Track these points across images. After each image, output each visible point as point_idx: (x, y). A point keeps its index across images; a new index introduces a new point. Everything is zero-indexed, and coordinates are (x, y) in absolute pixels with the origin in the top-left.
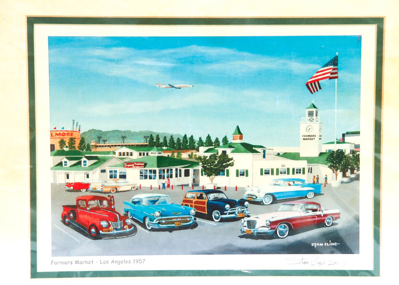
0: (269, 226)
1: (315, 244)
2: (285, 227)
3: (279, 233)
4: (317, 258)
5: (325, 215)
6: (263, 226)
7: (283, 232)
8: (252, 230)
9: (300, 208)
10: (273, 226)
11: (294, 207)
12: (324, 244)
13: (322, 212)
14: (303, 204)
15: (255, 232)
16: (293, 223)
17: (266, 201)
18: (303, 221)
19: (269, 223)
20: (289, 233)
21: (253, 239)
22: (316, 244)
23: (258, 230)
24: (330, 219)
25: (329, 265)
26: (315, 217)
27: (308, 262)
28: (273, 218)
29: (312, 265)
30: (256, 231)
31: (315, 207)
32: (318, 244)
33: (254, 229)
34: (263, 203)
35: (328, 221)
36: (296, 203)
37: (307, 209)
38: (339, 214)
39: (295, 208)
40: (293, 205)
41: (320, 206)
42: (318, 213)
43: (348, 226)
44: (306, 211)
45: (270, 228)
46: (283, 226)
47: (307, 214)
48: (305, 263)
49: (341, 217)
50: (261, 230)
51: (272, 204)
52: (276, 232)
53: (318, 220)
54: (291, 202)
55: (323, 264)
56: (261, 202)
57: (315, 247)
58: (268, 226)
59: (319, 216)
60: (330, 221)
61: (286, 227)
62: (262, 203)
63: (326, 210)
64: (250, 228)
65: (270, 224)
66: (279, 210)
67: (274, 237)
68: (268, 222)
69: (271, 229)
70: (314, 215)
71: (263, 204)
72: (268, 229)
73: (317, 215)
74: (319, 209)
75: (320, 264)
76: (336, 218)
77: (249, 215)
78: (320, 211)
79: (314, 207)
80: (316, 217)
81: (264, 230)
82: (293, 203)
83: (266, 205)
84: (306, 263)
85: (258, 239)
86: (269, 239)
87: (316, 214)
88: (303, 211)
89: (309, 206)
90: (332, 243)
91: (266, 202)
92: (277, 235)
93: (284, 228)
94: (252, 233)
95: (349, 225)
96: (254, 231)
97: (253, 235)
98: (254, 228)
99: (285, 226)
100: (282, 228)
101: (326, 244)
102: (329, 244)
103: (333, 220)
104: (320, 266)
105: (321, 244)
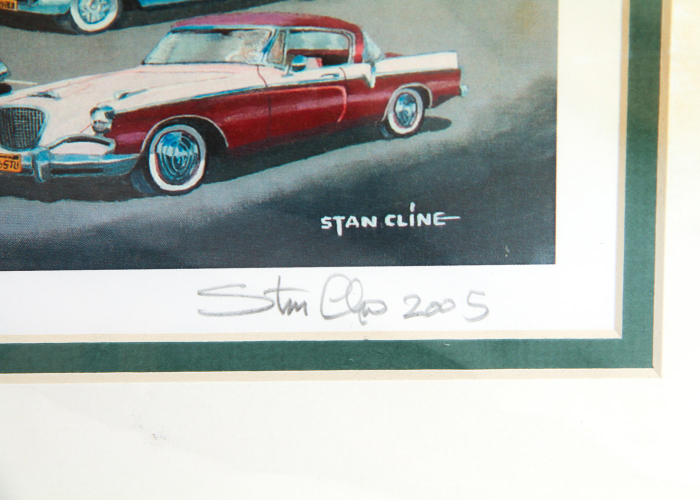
0: (107, 133)
1: (339, 219)
2: (187, 141)
3: (160, 168)
4: (351, 284)
5: (388, 83)
6: (76, 133)
7: (179, 167)
8: (24, 154)
9: (260, 47)
10: (125, 138)
11: (228, 41)
12: (381, 220)
13: (373, 65)
14: (272, 28)
15: (41, 164)
16: (229, 119)
17: (86, 14)
18: (277, 110)
19: (104, 119)
20: (206, 168)
21: (31, 198)
22: (344, 222)
23: (52, 157)
24: (411, 100)
25: (406, 316)
26: (338, 93)
27: (305, 304)
28: (124, 96)
29: (327, 318)
30: (45, 158)
31: (334, 42)
32: (353, 221)
33: (36, 151)
34: (74, 25)
35: (400, 108)
36: (242, 21)
37: (295, 53)
38: (455, 74)
39: (234, 48)
40: (226, 33)
41: (360, 39)
42: (351, 71)
43: (500, 136)
44: (289, 60)
45: (113, 146)
46: (179, 137)
47: (297, 78)
48: (291, 308)
49: (464, 88)
50: (70, 157)
51: (115, 26)
52: (144, 162)
53: (350, 105)
54: (211, 16)
55: (378, 312)
56: (59, 17)
57: (340, 232)
58: (101, 137)
59: (356, 86)
60: (410, 109)
61: (193, 140)
62: (66, 24)
63: (389, 55)
64: (15, 148)
65: (114, 125)
66: (157, 55)
67: (137, 186)
68: (101, 116)
69: (119, 150)
70: (330, 79)
71: (75, 30)
72: (101, 149)
73: (346, 83)
74: (353, 52)
75: (362, 310)
76: (441, 97)
77: (7, 81)
78: (358, 60)
79: (329, 43)
80: (343, 89)
81: (85, 157)
82: (223, 21)
83: (87, 33)
84: (298, 309)
85: (53, 200)
86: (110, 198)
87: (341, 78)
88: (278, 65)
89: (303, 36)
90: (420, 217)
91: (85, 19)
92: (150, 178)
93: (182, 148)
94: (25, 170)
95: (506, 127)
96: (34, 158)
97: (31, 180)
98: (33, 144)
99: (185, 134)
100: (173, 144)
101: (394, 220)
102: (406, 219)
103: (426, 105)
104: (363, 323)
105: (365, 221)
